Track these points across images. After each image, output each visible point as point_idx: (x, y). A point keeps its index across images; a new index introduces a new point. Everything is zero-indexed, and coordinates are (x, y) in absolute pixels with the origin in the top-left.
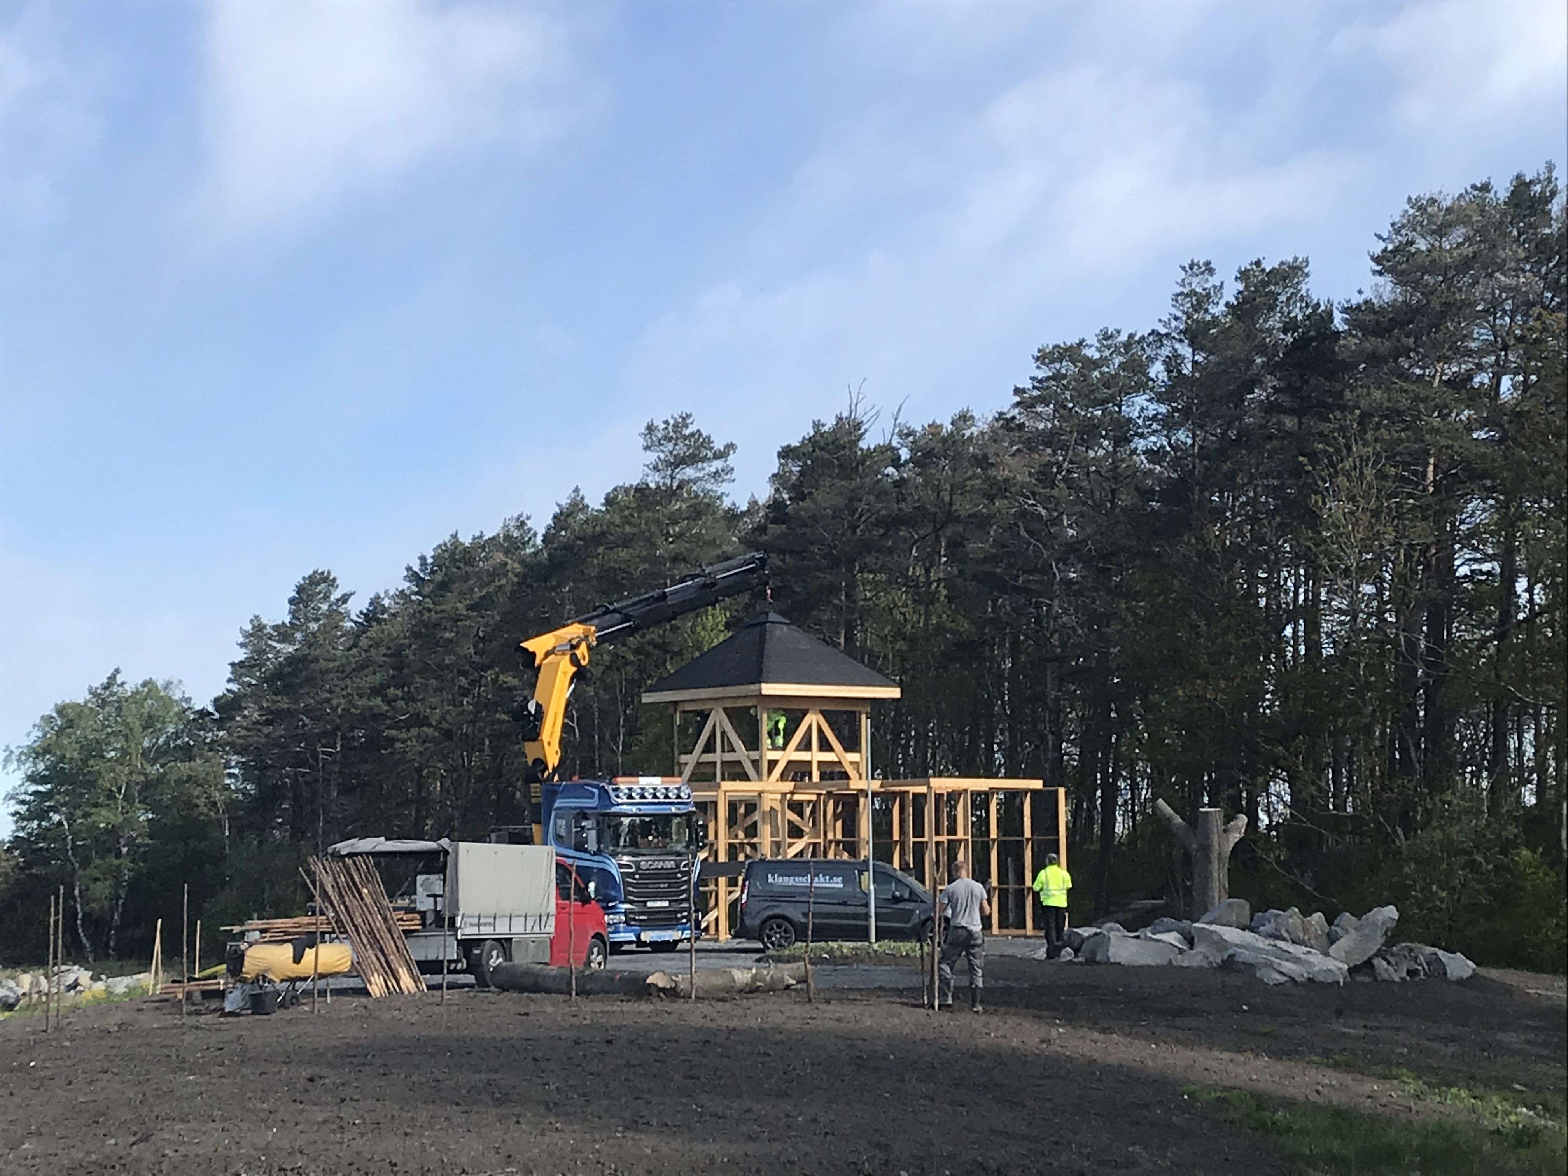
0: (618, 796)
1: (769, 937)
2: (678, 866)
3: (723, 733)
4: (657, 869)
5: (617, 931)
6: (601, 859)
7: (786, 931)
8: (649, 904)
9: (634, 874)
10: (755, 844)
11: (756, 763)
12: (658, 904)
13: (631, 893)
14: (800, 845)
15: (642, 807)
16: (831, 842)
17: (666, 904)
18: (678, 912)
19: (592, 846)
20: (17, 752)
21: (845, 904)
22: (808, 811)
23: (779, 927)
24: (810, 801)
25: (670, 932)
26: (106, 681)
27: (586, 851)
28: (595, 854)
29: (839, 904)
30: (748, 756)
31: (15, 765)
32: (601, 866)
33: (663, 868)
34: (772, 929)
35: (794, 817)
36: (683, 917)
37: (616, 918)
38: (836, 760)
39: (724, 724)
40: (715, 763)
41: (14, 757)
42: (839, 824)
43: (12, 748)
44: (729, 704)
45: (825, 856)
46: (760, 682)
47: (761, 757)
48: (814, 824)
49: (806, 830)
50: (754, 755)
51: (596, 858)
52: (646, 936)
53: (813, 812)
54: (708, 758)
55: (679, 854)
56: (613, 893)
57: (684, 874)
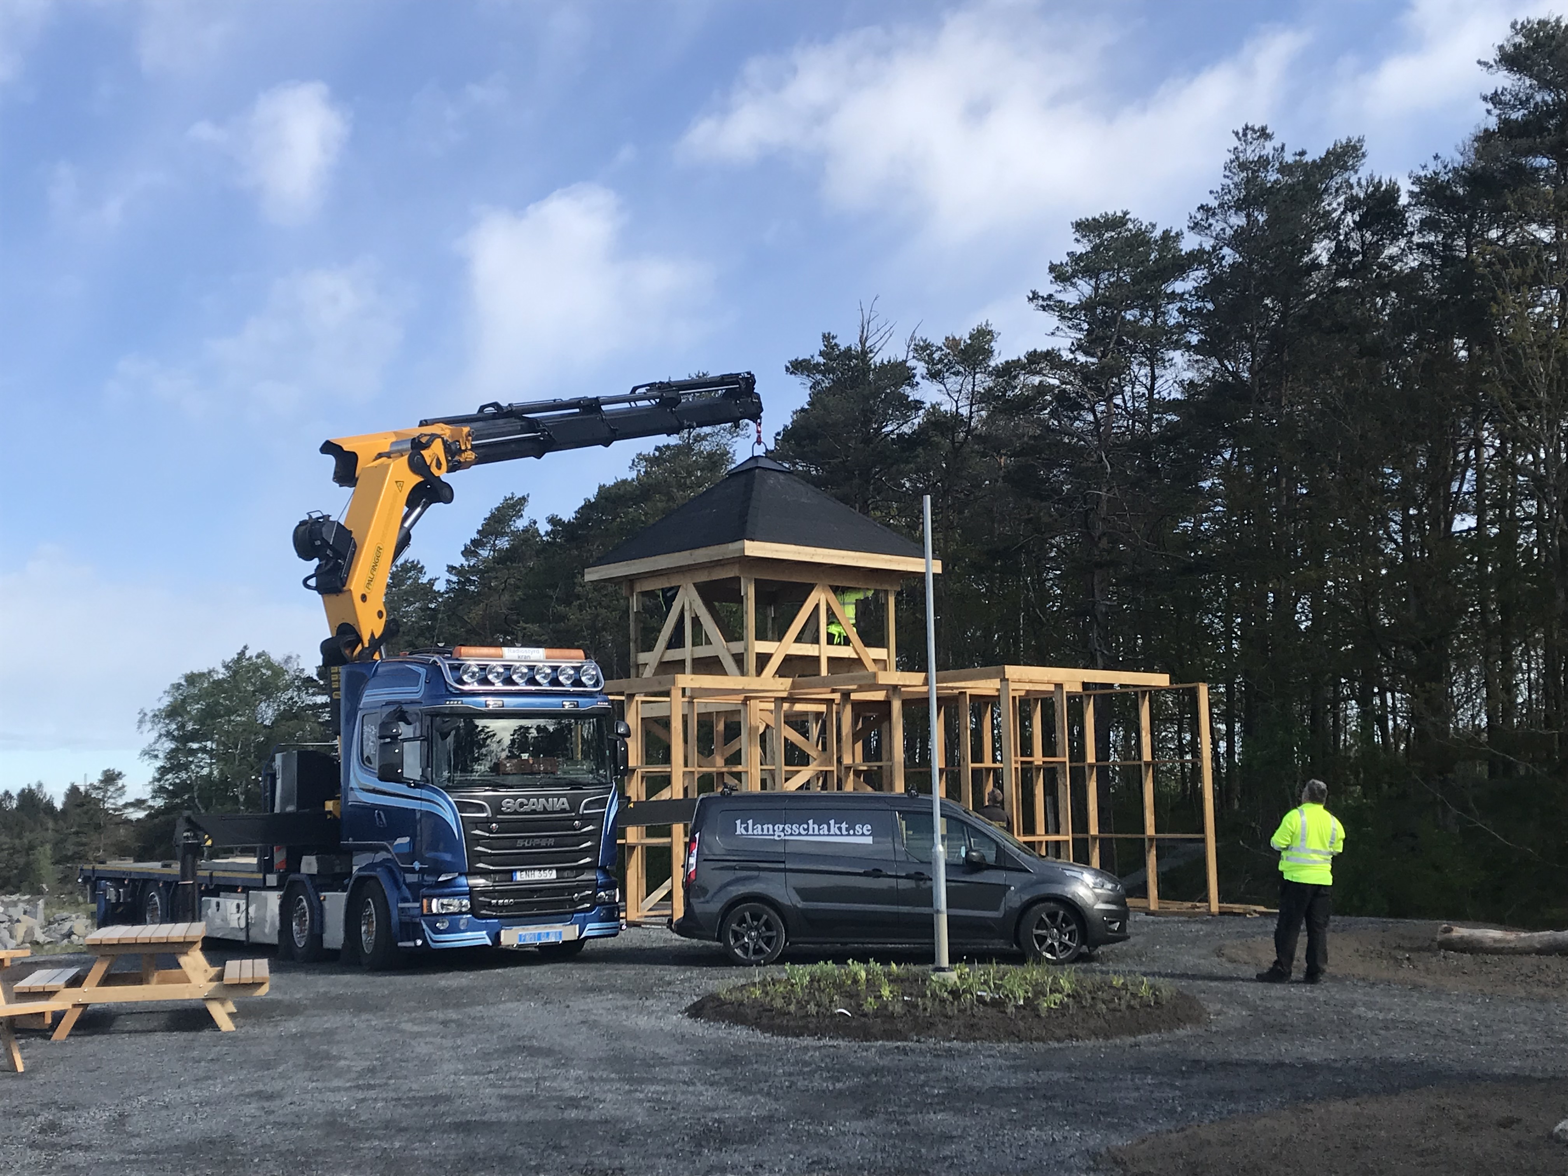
0: (461, 682)
1: (737, 936)
2: (574, 806)
3: (696, 621)
4: (534, 812)
5: (453, 929)
6: (425, 793)
7: (768, 926)
8: (520, 877)
9: (488, 821)
10: (740, 773)
11: (739, 659)
12: (537, 876)
13: (480, 856)
14: (804, 775)
15: (507, 700)
16: (848, 768)
17: (553, 875)
18: (572, 890)
19: (412, 768)
20: (151, 714)
21: (876, 873)
22: (815, 730)
23: (755, 917)
24: (818, 715)
25: (558, 928)
26: (236, 656)
27: (399, 779)
28: (417, 786)
29: (865, 874)
30: (728, 650)
31: (149, 725)
32: (425, 807)
33: (545, 811)
34: (743, 920)
35: (795, 737)
36: (583, 900)
37: (454, 905)
38: (855, 656)
39: (694, 606)
40: (684, 661)
41: (147, 718)
42: (859, 746)
43: (147, 711)
44: (703, 577)
45: (840, 788)
46: (742, 539)
47: (746, 650)
48: (824, 749)
49: (813, 753)
50: (737, 647)
51: (417, 792)
52: (511, 937)
53: (823, 731)
54: (674, 655)
55: (575, 785)
56: (448, 857)
57: (586, 820)
